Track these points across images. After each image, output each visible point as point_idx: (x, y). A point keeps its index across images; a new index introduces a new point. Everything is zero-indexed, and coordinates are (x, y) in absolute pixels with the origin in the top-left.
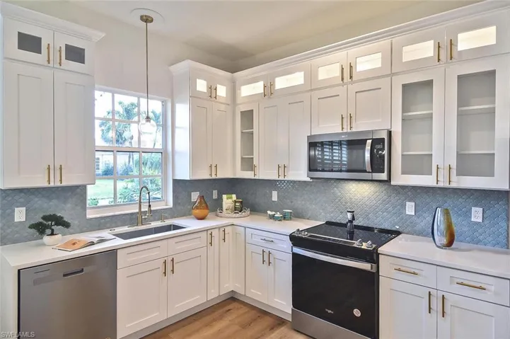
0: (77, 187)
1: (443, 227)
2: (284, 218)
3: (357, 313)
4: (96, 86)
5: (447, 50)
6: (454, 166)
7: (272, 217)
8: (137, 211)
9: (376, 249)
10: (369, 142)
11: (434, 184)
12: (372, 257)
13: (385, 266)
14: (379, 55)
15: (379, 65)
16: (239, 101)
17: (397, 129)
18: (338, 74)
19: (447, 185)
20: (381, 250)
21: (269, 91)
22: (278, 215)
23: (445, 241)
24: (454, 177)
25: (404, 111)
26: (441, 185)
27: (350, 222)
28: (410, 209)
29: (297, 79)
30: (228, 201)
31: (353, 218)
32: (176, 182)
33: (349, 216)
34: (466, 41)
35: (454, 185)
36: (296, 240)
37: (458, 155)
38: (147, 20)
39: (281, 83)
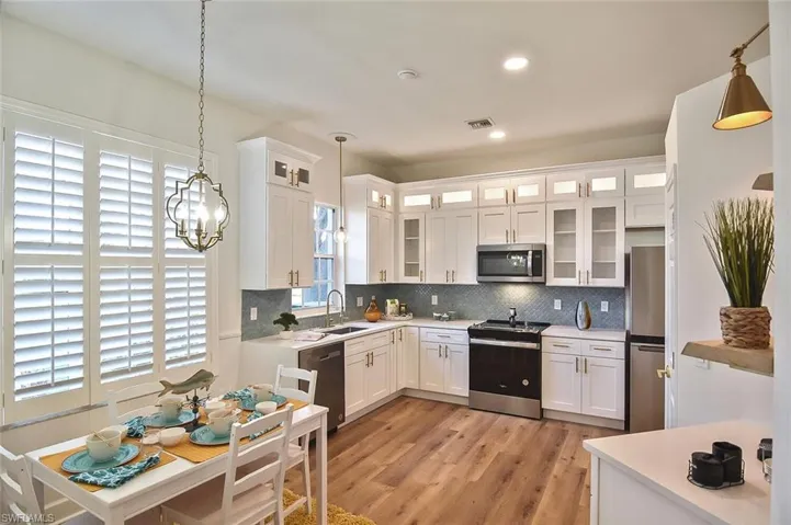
0: (286, 290)
1: (583, 317)
2: (450, 319)
3: (526, 383)
4: (316, 202)
5: (585, 190)
6: (590, 271)
7: (439, 318)
8: (325, 313)
9: (539, 333)
10: (530, 253)
11: (577, 285)
12: (537, 338)
13: (546, 344)
14: (536, 186)
15: (536, 193)
16: (402, 210)
17: (550, 243)
18: (503, 196)
19: (586, 285)
20: (543, 333)
21: (436, 203)
22: (445, 316)
23: (585, 326)
24: (590, 280)
25: (555, 230)
26: (582, 285)
27: (513, 317)
28: (558, 305)
29: (465, 196)
30: (391, 306)
31: (515, 314)
32: (349, 287)
33: (512, 312)
34: (598, 185)
35: (591, 285)
36: (473, 333)
37: (593, 263)
38: (341, 139)
39: (448, 198)
